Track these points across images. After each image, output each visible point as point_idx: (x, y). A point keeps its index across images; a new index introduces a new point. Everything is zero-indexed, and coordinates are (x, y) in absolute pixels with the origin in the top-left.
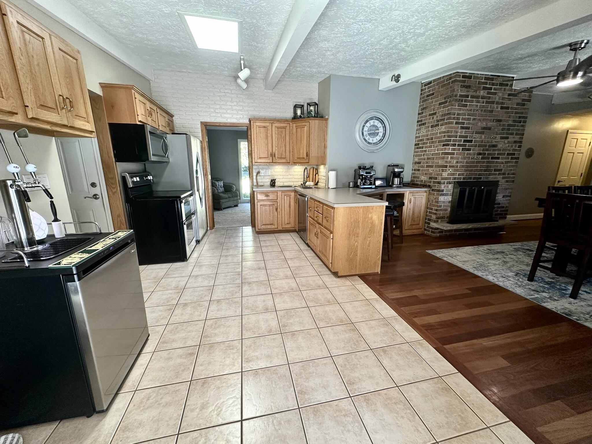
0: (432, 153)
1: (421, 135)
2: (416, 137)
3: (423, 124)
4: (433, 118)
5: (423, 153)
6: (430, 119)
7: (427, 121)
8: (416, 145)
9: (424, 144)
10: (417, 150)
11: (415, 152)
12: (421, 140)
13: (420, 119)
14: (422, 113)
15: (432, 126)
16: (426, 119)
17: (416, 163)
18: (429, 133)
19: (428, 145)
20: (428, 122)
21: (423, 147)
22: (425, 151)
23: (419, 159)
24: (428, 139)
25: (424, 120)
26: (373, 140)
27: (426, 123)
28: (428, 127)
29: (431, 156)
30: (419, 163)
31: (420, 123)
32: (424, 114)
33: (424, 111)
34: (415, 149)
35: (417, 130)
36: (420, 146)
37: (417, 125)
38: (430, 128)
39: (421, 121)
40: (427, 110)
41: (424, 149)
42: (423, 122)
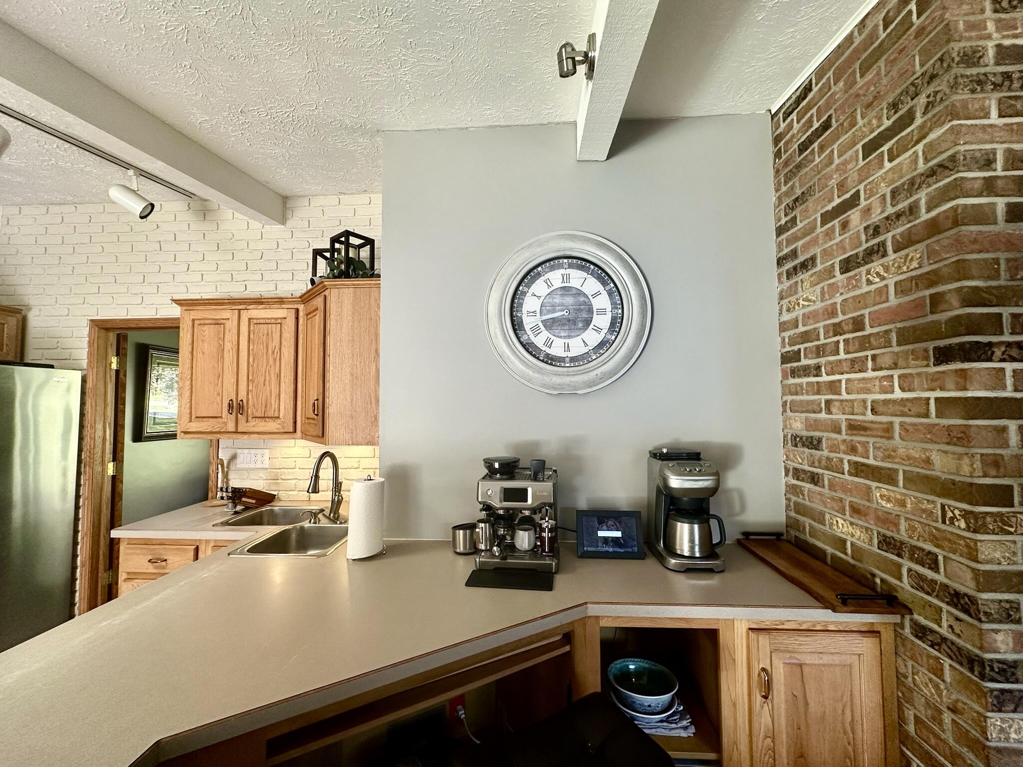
0: (870, 397)
1: (799, 313)
2: (783, 327)
3: (804, 266)
4: (845, 226)
5: (823, 398)
6: (829, 234)
7: (817, 250)
8: (786, 358)
9: (820, 351)
10: (792, 381)
11: (787, 390)
12: (806, 337)
13: (786, 251)
14: (793, 221)
15: (847, 266)
16: (815, 242)
17: (797, 441)
18: (839, 299)
19: (842, 356)
20: (824, 251)
21: (818, 368)
22: (833, 387)
23: (809, 426)
24: (837, 329)
25: (805, 247)
26: (567, 348)
27: (813, 259)
28: (830, 272)
29: (869, 416)
30: (813, 444)
31: (789, 265)
32: (800, 225)
33: (797, 212)
34: (785, 376)
35: (781, 298)
36: (804, 362)
37: (780, 276)
38: (839, 277)
39: (794, 254)
40: (810, 204)
41: (825, 378)
42: (801, 259)
